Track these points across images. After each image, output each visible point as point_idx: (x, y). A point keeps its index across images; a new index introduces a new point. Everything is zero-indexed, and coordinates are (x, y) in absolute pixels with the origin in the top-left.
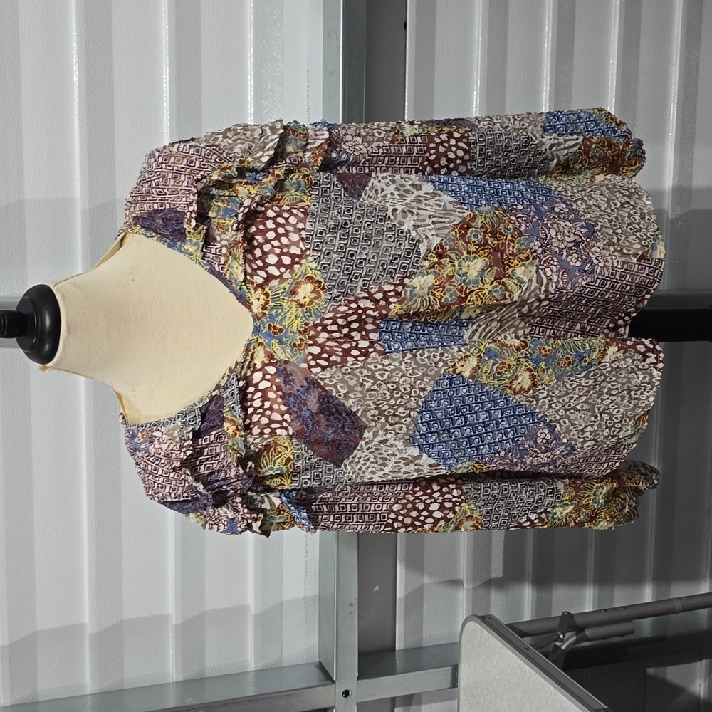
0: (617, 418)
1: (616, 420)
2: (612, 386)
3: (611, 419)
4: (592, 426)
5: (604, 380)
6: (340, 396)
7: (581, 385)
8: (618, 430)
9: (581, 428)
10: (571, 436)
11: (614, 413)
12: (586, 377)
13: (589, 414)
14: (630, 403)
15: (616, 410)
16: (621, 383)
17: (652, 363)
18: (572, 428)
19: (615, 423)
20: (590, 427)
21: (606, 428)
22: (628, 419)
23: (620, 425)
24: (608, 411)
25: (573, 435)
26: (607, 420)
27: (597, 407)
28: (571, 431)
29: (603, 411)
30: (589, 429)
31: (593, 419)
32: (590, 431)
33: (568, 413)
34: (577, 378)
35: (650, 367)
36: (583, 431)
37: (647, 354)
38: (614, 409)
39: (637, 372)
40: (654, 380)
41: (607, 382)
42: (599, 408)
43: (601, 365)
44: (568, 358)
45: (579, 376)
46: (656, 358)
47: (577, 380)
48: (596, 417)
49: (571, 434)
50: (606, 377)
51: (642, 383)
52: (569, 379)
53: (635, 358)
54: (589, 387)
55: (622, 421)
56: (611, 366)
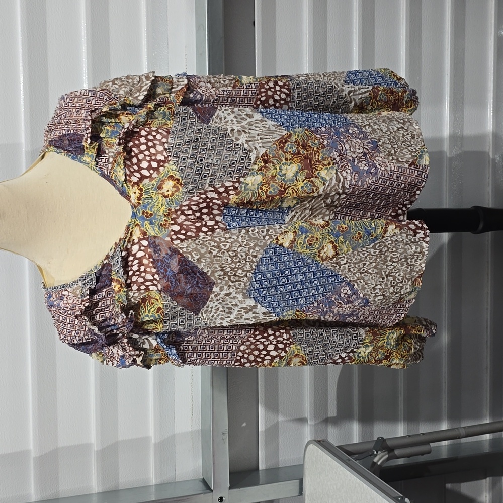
0: (399, 279)
1: (398, 281)
2: (393, 255)
3: (394, 280)
4: (381, 285)
5: (388, 250)
6: (195, 260)
7: (370, 254)
8: (400, 288)
9: (373, 286)
10: (366, 292)
11: (397, 275)
12: (374, 247)
13: (378, 276)
14: (408, 268)
15: (398, 273)
16: (400, 253)
17: (421, 238)
18: (366, 286)
19: (398, 283)
20: (379, 286)
21: (391, 287)
22: (407, 280)
23: (401, 285)
24: (392, 274)
25: (367, 291)
26: (392, 281)
27: (384, 271)
28: (365, 288)
29: (388, 274)
30: (379, 287)
31: (381, 280)
32: (379, 289)
33: (363, 275)
34: (367, 249)
35: (420, 240)
36: (374, 288)
37: (417, 231)
38: (397, 273)
39: (411, 245)
40: (423, 250)
41: (390, 252)
42: (385, 272)
43: (384, 239)
44: (359, 234)
45: (368, 247)
46: (424, 234)
47: (368, 250)
48: (383, 278)
49: (366, 291)
50: (389, 248)
51: (415, 252)
52: (362, 249)
53: (409, 233)
54: (376, 255)
55: (403, 281)
56: (391, 240)
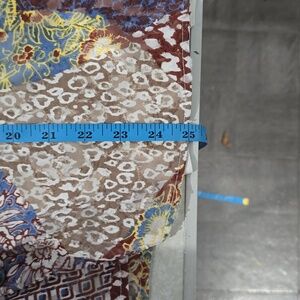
0: (123, 178)
1: (121, 182)
2: (113, 110)
3: (113, 177)
4: (74, 183)
5: (97, 98)
7: (56, 102)
8: (120, 196)
9: (54, 183)
10: (33, 194)
11: (120, 168)
12: (62, 83)
13: (73, 162)
14: (147, 152)
15: (124, 164)
16: (128, 109)
17: (172, 73)
18: (35, 180)
19: (120, 186)
20: (69, 184)
21: (99, 191)
22: (143, 183)
23: (126, 191)
24: (109, 163)
25: (37, 194)
26: (105, 178)
27: (89, 153)
28: (34, 185)
29: (99, 162)
30: (68, 187)
31: (77, 172)
32: (69, 192)
33: (35, 155)
34: (50, 86)
35: (171, 80)
36: (56, 190)
37: (164, 55)
38: (120, 162)
39: (151, 89)
40: (181, 105)
41: (103, 103)
42: (92, 155)
43: (86, 65)
45: (49, 81)
46: (180, 64)
47: (50, 91)
48: (85, 170)
49: (34, 190)
50: (100, 92)
51: (163, 110)
52: (36, 88)
53: (142, 58)
54: (70, 106)
55: (133, 185)
56: (102, 70)
